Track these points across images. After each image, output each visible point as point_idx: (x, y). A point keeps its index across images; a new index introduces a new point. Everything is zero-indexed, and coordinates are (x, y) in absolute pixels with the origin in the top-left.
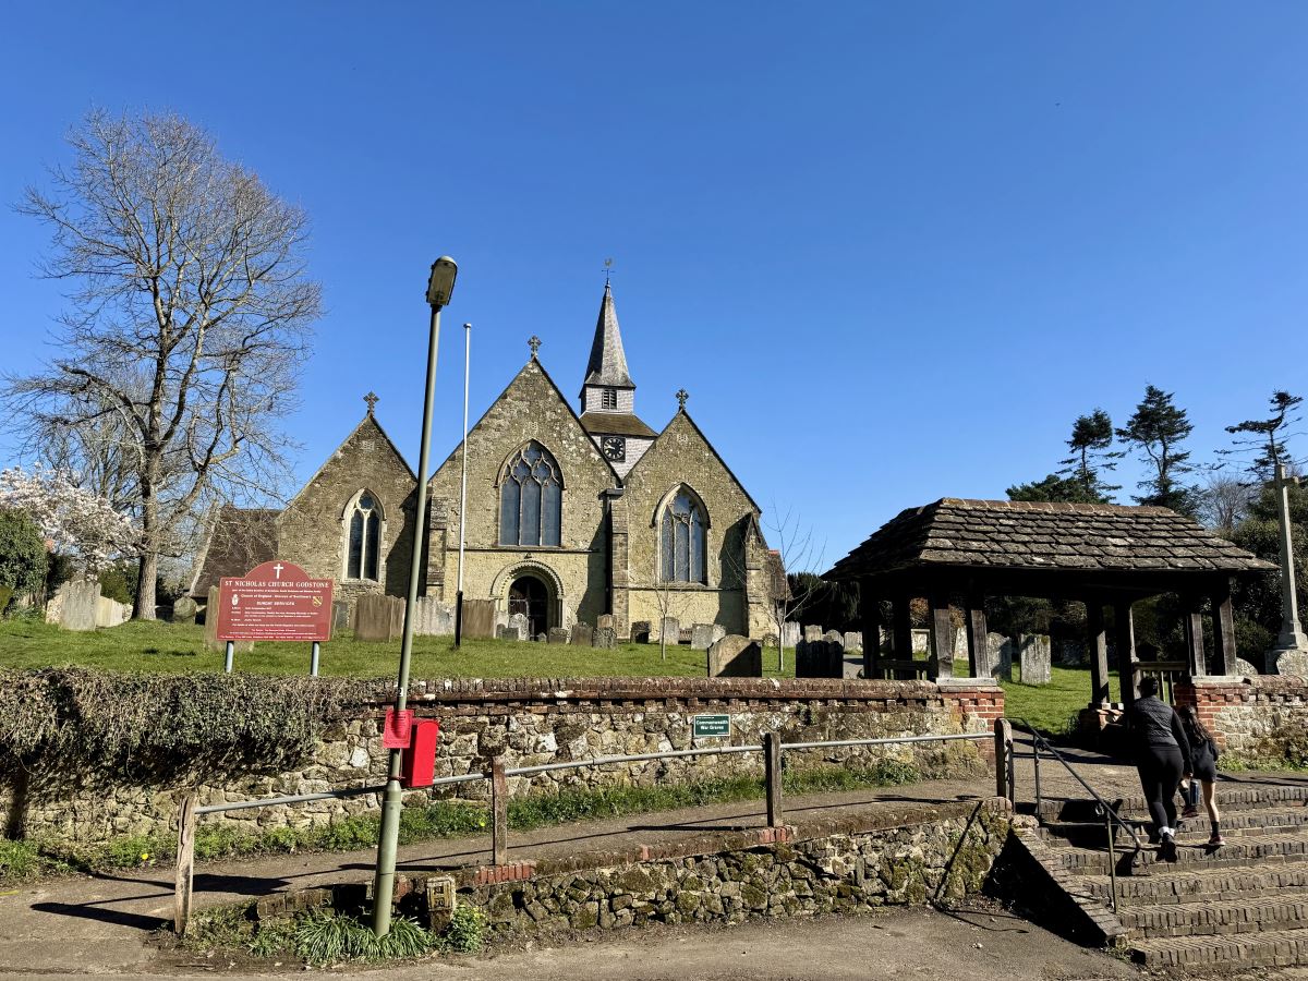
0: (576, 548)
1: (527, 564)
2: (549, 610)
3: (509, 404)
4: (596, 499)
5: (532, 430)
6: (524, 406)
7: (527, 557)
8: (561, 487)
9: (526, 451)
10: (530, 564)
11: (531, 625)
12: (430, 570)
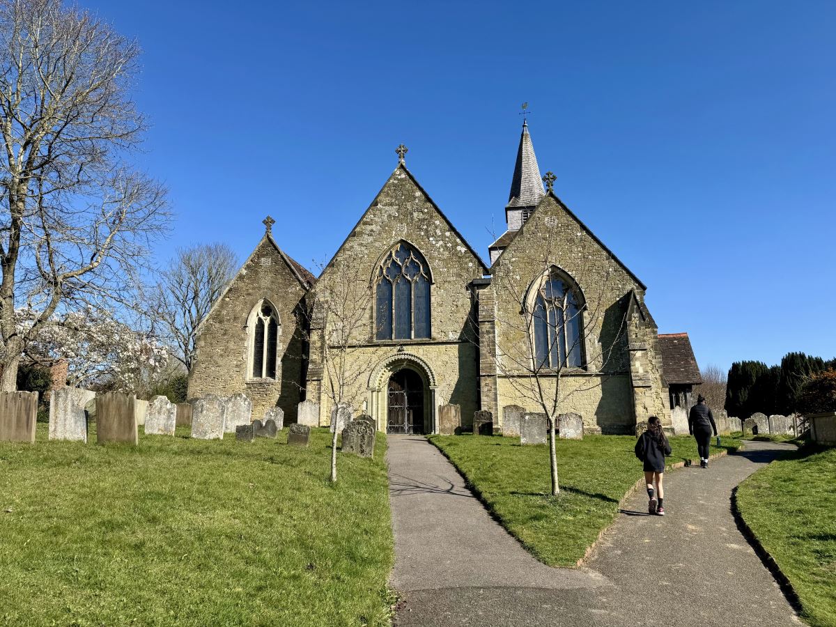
0: (445, 339)
1: (400, 357)
2: (425, 401)
3: (380, 210)
4: (464, 290)
5: (401, 231)
6: (393, 210)
7: (399, 351)
8: (429, 282)
9: (397, 251)
10: (403, 357)
11: (409, 415)
12: (310, 366)
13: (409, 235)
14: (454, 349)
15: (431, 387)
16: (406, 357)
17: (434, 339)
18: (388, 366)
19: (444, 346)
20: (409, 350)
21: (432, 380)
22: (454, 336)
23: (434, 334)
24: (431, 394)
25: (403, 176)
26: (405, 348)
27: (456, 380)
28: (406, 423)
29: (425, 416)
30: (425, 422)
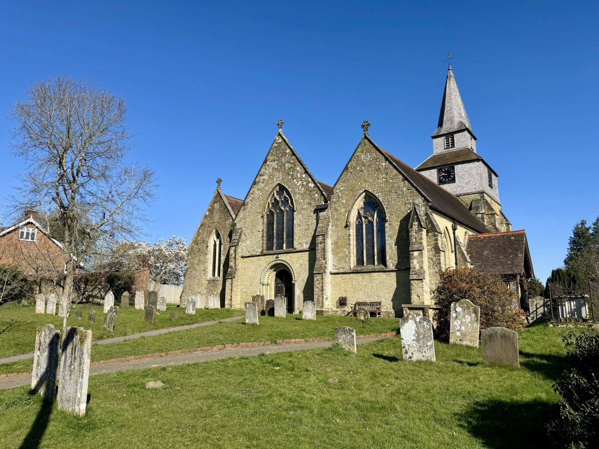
0: (301, 249)
3: (268, 165)
4: (312, 213)
5: (279, 178)
6: (275, 164)
7: (277, 258)
8: (293, 211)
9: (277, 191)
10: (278, 262)
12: (229, 270)
13: (283, 179)
14: (306, 256)
15: (293, 282)
16: (280, 262)
17: (295, 249)
18: (271, 268)
19: (301, 253)
20: (282, 257)
21: (293, 277)
22: (306, 246)
23: (295, 245)
24: (294, 286)
25: (280, 140)
26: (279, 256)
27: (307, 276)
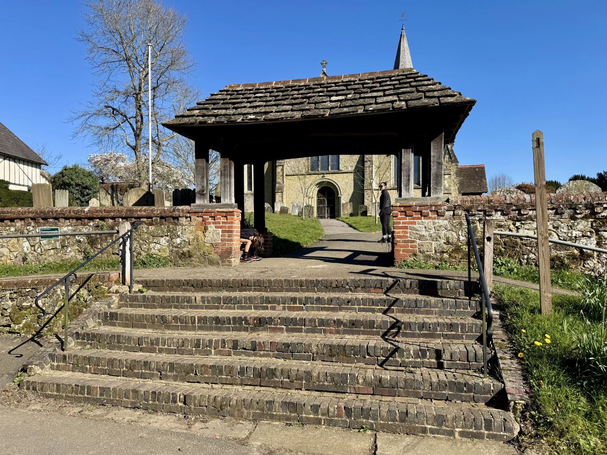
0: (346, 171)
1: (323, 180)
2: (336, 203)
7: (323, 177)
10: (325, 180)
11: (327, 210)
12: (277, 185)
14: (351, 176)
15: (339, 196)
16: (326, 180)
17: (341, 171)
18: (317, 185)
19: (346, 174)
20: (327, 176)
21: (339, 192)
22: (351, 169)
23: (341, 168)
24: (339, 199)
26: (325, 175)
27: (352, 192)
28: (326, 214)
29: (336, 211)
30: (336, 213)
